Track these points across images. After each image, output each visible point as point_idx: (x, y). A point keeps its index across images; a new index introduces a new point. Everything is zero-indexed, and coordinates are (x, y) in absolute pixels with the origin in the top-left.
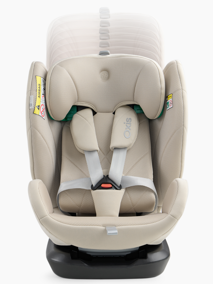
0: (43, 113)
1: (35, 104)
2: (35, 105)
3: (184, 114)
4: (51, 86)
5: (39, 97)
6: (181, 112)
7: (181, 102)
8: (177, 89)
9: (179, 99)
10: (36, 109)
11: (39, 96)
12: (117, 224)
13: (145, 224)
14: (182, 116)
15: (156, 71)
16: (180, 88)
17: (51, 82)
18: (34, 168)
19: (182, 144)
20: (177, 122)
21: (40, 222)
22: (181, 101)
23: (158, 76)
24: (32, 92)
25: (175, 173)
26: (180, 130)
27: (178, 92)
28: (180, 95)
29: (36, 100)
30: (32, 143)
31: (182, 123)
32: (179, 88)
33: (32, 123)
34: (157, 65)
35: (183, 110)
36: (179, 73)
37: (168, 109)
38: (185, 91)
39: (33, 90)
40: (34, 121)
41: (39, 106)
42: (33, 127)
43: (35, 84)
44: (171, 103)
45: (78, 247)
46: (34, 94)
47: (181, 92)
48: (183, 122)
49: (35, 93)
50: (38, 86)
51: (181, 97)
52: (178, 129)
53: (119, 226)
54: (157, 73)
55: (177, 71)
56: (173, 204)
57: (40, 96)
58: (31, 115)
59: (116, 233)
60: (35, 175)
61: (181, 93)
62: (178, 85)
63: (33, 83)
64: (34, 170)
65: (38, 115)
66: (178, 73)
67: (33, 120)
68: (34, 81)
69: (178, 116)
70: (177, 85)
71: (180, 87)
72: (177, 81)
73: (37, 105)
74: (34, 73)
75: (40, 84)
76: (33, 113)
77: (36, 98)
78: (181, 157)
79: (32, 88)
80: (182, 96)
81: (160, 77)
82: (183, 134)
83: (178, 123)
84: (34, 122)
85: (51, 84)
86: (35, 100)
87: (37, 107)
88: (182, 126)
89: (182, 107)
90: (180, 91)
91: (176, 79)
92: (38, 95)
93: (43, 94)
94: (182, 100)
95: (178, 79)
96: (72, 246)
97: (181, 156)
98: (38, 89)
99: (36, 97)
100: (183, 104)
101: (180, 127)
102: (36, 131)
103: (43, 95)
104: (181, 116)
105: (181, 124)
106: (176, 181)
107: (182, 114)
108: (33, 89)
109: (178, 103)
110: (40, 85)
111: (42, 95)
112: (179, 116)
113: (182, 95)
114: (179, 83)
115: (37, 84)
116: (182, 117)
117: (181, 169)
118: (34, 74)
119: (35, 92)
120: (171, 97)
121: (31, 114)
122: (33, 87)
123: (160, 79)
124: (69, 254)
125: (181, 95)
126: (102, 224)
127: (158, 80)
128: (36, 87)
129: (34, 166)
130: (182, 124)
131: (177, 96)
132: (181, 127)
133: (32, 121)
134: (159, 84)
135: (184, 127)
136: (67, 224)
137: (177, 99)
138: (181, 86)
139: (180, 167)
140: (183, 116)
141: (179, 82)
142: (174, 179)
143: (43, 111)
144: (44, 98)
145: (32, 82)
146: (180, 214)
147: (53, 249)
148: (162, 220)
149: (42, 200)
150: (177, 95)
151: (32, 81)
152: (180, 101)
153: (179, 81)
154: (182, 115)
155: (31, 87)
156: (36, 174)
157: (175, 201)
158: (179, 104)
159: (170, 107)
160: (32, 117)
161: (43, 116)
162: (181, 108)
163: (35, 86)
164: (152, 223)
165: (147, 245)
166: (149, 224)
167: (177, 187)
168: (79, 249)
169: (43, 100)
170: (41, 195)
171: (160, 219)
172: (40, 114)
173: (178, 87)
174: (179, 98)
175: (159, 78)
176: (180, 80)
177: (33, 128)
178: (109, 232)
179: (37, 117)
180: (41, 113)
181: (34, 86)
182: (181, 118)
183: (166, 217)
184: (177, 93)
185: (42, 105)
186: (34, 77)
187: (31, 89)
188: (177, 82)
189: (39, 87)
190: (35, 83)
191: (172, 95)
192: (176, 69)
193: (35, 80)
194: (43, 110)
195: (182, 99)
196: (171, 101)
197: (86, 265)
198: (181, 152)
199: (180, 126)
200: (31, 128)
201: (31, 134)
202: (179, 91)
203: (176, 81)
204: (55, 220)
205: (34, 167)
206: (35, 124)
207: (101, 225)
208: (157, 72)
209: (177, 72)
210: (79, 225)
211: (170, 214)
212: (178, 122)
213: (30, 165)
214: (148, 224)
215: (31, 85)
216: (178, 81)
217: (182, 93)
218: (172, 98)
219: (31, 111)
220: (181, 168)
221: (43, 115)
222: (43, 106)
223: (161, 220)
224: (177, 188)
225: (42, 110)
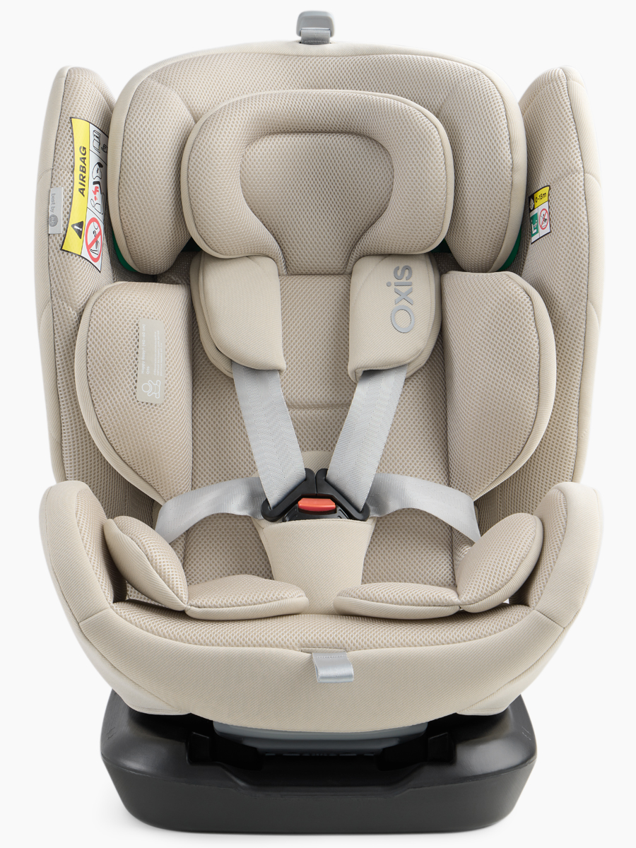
0: (93, 248)
1: (67, 216)
2: (68, 219)
3: (589, 258)
4: (126, 151)
5: (82, 191)
6: (578, 250)
7: (580, 216)
8: (565, 170)
9: (572, 204)
10: (72, 233)
11: (80, 189)
12: (349, 642)
13: (448, 643)
14: (582, 265)
15: (497, 105)
16: (578, 168)
17: (125, 140)
18: (61, 440)
19: (581, 363)
20: (566, 285)
21: (79, 631)
22: (580, 212)
23: (501, 124)
24: (59, 175)
25: (555, 463)
26: (575, 312)
27: (568, 181)
28: (578, 190)
29: (71, 203)
30: (55, 354)
31: (583, 288)
32: (572, 167)
33: (55, 282)
34: (499, 87)
35: (587, 245)
36: (573, 114)
37: (534, 239)
38: (594, 176)
39: (60, 167)
40: (62, 277)
41: (81, 225)
42: (60, 297)
43: (68, 146)
44: (545, 220)
45: (212, 721)
46: (65, 181)
47: (579, 179)
48: (585, 287)
49: (67, 178)
50: (78, 155)
51: (580, 198)
52: (569, 310)
53: (357, 648)
54: (501, 115)
55: (569, 107)
56: (549, 574)
57: (86, 188)
58: (55, 255)
59: (350, 676)
60: (65, 466)
61: (581, 184)
62: (570, 156)
63: (60, 144)
64: (62, 447)
65: (76, 255)
66: (569, 114)
67: (61, 274)
68: (65, 135)
69: (568, 264)
70: (565, 156)
71: (576, 162)
72: (568, 140)
73: (74, 219)
74: (64, 108)
75: (84, 148)
76: (61, 249)
77: (71, 197)
78: (577, 408)
79: (59, 161)
80: (583, 192)
81: (508, 126)
82: (586, 329)
83: (567, 287)
84: (63, 281)
85: (125, 145)
86: (68, 203)
87: (75, 229)
88: (582, 301)
89: (583, 234)
90: (576, 178)
91: (564, 135)
92: (77, 186)
93: (95, 183)
94: (583, 209)
95: (572, 132)
96: (191, 717)
97: (577, 405)
98: (78, 163)
99: (72, 194)
100: (586, 223)
101: (577, 302)
102: (70, 313)
103: (98, 185)
104: (579, 266)
105: (579, 292)
106: (561, 491)
107: (582, 256)
108: (62, 164)
109: (571, 219)
110: (87, 150)
111: (93, 187)
112: (573, 264)
113: (584, 190)
114: (574, 149)
115: (73, 148)
116: (582, 269)
117: (577, 448)
118: (66, 113)
119: (69, 175)
120: (546, 199)
121: (53, 251)
122: (61, 158)
123: (509, 134)
124: (181, 747)
125: (581, 189)
126: (299, 641)
127: (503, 136)
128: (71, 158)
129: (63, 435)
130: (581, 291)
131: (567, 193)
132: (578, 305)
133: (57, 276)
134: (504, 152)
135: (589, 303)
136: (176, 640)
137: (567, 204)
138: (580, 158)
139: (575, 442)
140: (587, 264)
141: (572, 146)
142: (552, 484)
143: (95, 241)
144: (99, 195)
145: (59, 139)
146: (573, 608)
147: (124, 727)
148: (509, 628)
149: (90, 553)
150: (565, 190)
151: (57, 137)
152: (575, 213)
153: (573, 141)
154: (584, 262)
155: (55, 157)
156: (69, 462)
157: (554, 562)
158: (573, 222)
159: (542, 233)
160: (57, 262)
161: (96, 260)
162: (581, 237)
163: (68, 154)
164: (475, 639)
165: (455, 715)
166: (465, 641)
167: (565, 512)
168: (216, 727)
169: (96, 202)
170: (86, 536)
171: (503, 625)
172: (85, 254)
173: (568, 162)
174: (572, 201)
175: (504, 131)
176: (578, 136)
177: (59, 300)
178: (322, 672)
179: (73, 261)
180: (89, 247)
181: (63, 155)
182: (581, 272)
183: (522, 617)
184: (565, 184)
185: (93, 220)
186: (66, 123)
187: (54, 165)
188: (567, 146)
189: (81, 159)
190: (70, 143)
191: (550, 189)
192: (565, 98)
193: (67, 131)
194: (96, 237)
195: (583, 204)
196: (544, 212)
197: (242, 784)
198: (578, 390)
199: (576, 299)
200: (53, 301)
201: (54, 321)
202: (574, 176)
203: (565, 143)
204: (134, 627)
205: (63, 438)
206: (66, 288)
207: (296, 644)
208: (498, 108)
209: (567, 111)
210: (218, 645)
211: (537, 608)
212: (568, 284)
213: (50, 431)
214: (459, 642)
215: (56, 149)
216: (570, 143)
217: (584, 185)
218: (549, 201)
219: (53, 241)
220: (577, 445)
221: (95, 256)
222: (96, 225)
223: (504, 628)
224: (563, 518)
225: (91, 238)
